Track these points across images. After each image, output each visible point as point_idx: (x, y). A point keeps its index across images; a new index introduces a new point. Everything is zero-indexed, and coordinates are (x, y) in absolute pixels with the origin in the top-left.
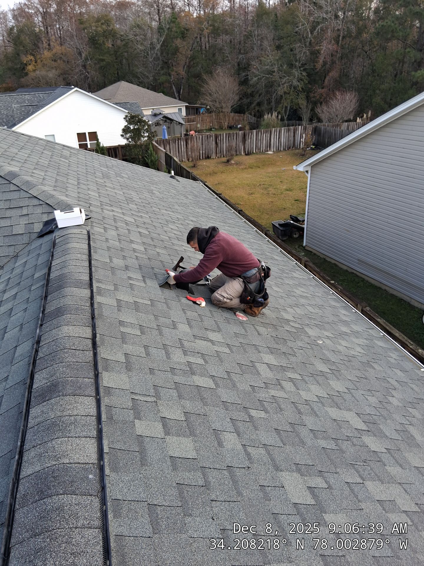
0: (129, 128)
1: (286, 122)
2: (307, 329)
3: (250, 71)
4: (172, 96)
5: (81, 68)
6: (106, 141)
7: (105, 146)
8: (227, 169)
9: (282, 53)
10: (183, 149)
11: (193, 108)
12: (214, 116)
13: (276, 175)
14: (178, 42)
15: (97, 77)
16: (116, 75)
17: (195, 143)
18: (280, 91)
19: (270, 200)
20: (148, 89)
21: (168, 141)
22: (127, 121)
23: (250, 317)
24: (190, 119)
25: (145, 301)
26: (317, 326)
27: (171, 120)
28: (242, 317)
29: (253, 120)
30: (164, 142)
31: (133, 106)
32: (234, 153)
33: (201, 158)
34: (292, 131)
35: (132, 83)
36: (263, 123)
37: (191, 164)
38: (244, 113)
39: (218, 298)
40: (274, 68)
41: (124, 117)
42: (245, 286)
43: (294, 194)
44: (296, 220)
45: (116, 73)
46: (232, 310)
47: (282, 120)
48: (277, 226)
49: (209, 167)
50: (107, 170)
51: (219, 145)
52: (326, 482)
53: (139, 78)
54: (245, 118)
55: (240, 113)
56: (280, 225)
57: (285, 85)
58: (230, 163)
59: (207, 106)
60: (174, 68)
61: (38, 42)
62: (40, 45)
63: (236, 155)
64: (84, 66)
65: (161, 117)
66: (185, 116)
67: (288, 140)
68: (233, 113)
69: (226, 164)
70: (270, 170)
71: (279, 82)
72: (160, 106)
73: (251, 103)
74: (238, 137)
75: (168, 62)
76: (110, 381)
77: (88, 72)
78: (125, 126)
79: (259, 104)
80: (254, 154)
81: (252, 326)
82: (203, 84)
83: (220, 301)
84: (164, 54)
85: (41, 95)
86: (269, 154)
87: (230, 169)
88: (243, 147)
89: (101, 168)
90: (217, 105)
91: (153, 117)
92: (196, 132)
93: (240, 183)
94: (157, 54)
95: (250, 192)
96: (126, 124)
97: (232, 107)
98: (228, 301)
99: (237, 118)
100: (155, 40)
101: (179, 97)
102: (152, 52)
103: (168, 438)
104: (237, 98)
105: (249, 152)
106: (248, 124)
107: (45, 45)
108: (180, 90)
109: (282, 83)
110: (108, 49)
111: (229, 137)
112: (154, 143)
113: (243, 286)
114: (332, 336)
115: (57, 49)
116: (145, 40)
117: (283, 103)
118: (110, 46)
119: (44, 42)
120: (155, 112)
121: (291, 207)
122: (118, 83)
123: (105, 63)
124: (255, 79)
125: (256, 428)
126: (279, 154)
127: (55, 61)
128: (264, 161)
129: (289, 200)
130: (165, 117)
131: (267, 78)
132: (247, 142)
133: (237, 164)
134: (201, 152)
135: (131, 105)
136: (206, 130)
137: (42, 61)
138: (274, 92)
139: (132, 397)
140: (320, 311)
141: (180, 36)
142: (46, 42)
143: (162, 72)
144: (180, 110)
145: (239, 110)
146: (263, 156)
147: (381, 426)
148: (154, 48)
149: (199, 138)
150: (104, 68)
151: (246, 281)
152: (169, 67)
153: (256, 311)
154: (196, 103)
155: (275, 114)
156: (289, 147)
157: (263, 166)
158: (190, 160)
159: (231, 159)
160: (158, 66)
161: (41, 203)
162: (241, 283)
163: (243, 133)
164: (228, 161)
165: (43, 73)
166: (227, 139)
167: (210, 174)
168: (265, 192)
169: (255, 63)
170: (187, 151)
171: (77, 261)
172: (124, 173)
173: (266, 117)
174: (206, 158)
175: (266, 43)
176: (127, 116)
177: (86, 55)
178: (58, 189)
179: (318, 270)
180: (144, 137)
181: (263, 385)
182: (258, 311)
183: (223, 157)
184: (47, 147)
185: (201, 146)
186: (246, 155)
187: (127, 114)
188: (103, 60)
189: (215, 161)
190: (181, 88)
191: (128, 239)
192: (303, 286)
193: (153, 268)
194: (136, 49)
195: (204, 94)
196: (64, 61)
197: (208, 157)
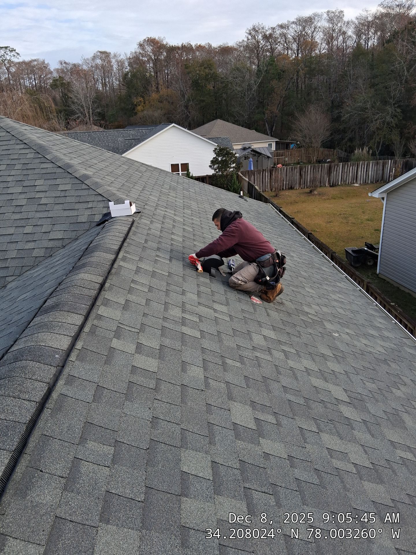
0: (217, 159)
1: (378, 157)
2: (326, 323)
3: (343, 108)
4: (265, 133)
5: (183, 108)
6: (195, 172)
7: (194, 176)
8: (309, 199)
9: (376, 90)
10: (267, 179)
11: (283, 144)
12: (303, 151)
13: (359, 206)
14: (274, 83)
15: (197, 117)
16: (215, 115)
17: (279, 174)
18: (373, 127)
19: (349, 228)
20: (242, 126)
21: (253, 172)
22: (215, 153)
23: (265, 303)
24: (279, 154)
25: (163, 272)
26: (339, 323)
27: (260, 154)
28: (256, 300)
29: (343, 154)
30: (249, 173)
31: (224, 141)
32: (318, 183)
33: (284, 188)
34: (381, 164)
35: (228, 121)
36: (353, 157)
37: (273, 194)
38: (334, 149)
39: (234, 281)
40: (366, 105)
41: (214, 149)
42: (260, 270)
43: (375, 224)
44: (370, 247)
45: (215, 112)
46: (248, 293)
47: (373, 154)
48: (351, 252)
49: (291, 197)
50: (176, 185)
51: (303, 176)
52: (277, 421)
53: (235, 117)
54: (335, 153)
55: (330, 148)
56: (353, 251)
57: (378, 121)
58: (313, 193)
59: (297, 142)
60: (269, 107)
61: (148, 86)
62: (149, 88)
63: (320, 186)
64: (187, 107)
65: (250, 150)
66: (274, 151)
67: (376, 173)
68: (322, 148)
69: (309, 194)
70: (354, 201)
71: (372, 119)
72: (251, 141)
73: (343, 139)
74: (323, 169)
75: (263, 101)
76: (104, 312)
77: (189, 112)
78: (214, 158)
79: (351, 140)
80: (339, 186)
81: (264, 309)
82: (294, 121)
83: (236, 284)
84: (261, 95)
85: (144, 130)
86: (355, 186)
87: (312, 199)
88: (327, 179)
89: (171, 183)
90: (307, 140)
91: (242, 151)
92: (283, 165)
93: (320, 212)
94: (253, 94)
95: (329, 220)
96: (215, 156)
97: (321, 142)
98: (242, 283)
99: (327, 152)
100: (253, 82)
101: (271, 134)
102: (249, 93)
103: (137, 355)
104: (328, 134)
105: (334, 183)
106: (337, 159)
107: (154, 88)
108: (273, 128)
109: (375, 119)
110: (209, 91)
111: (314, 169)
112: (240, 173)
113: (258, 271)
114: (354, 334)
115: (163, 91)
116: (243, 82)
117: (375, 139)
118: (212, 88)
119: (153, 86)
120: (245, 146)
121: (370, 236)
122: (215, 121)
123: (204, 103)
124: (347, 116)
125: (225, 370)
126: (365, 186)
127: (161, 102)
128: (349, 193)
129: (368, 229)
130: (253, 151)
131: (360, 114)
132: (332, 174)
133: (319, 194)
134: (285, 183)
135: (222, 140)
136: (294, 163)
137: (150, 102)
138: (367, 128)
139: (118, 325)
140: (352, 315)
141: (277, 77)
142: (155, 86)
143: (257, 111)
144: (270, 145)
145: (329, 145)
146: (349, 188)
147: (368, 405)
148: (251, 89)
149: (284, 169)
150: (203, 109)
151: (261, 265)
152: (264, 106)
153: (271, 297)
154: (287, 139)
155: (366, 149)
156: (377, 180)
157: (347, 197)
158: (273, 191)
159: (314, 190)
160: (254, 105)
161: (104, 199)
162: (255, 267)
163: (329, 166)
164: (311, 192)
165: (150, 112)
166: (312, 171)
167: (291, 203)
168: (345, 221)
169: (348, 102)
170: (270, 181)
171: (114, 237)
172: (192, 188)
173: (356, 152)
174: (289, 189)
175: (360, 81)
176: (216, 149)
177: (188, 96)
178: (122, 190)
179: (380, 292)
180: (230, 168)
181: (251, 348)
182: (273, 297)
183: (307, 188)
184: (127, 163)
185: (285, 177)
186: (331, 186)
187: (217, 147)
188: (203, 101)
189: (298, 191)
190: (273, 125)
191: (170, 232)
192: (344, 294)
193: (184, 254)
194: (234, 90)
195: (295, 130)
196: (169, 102)
197: (291, 188)
